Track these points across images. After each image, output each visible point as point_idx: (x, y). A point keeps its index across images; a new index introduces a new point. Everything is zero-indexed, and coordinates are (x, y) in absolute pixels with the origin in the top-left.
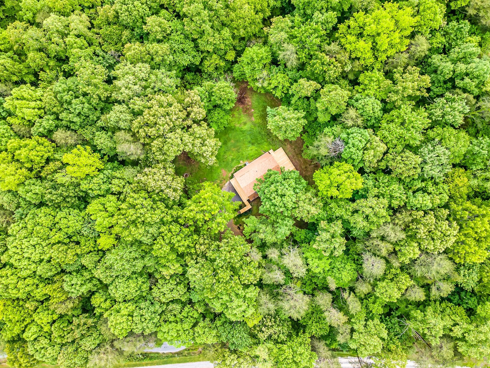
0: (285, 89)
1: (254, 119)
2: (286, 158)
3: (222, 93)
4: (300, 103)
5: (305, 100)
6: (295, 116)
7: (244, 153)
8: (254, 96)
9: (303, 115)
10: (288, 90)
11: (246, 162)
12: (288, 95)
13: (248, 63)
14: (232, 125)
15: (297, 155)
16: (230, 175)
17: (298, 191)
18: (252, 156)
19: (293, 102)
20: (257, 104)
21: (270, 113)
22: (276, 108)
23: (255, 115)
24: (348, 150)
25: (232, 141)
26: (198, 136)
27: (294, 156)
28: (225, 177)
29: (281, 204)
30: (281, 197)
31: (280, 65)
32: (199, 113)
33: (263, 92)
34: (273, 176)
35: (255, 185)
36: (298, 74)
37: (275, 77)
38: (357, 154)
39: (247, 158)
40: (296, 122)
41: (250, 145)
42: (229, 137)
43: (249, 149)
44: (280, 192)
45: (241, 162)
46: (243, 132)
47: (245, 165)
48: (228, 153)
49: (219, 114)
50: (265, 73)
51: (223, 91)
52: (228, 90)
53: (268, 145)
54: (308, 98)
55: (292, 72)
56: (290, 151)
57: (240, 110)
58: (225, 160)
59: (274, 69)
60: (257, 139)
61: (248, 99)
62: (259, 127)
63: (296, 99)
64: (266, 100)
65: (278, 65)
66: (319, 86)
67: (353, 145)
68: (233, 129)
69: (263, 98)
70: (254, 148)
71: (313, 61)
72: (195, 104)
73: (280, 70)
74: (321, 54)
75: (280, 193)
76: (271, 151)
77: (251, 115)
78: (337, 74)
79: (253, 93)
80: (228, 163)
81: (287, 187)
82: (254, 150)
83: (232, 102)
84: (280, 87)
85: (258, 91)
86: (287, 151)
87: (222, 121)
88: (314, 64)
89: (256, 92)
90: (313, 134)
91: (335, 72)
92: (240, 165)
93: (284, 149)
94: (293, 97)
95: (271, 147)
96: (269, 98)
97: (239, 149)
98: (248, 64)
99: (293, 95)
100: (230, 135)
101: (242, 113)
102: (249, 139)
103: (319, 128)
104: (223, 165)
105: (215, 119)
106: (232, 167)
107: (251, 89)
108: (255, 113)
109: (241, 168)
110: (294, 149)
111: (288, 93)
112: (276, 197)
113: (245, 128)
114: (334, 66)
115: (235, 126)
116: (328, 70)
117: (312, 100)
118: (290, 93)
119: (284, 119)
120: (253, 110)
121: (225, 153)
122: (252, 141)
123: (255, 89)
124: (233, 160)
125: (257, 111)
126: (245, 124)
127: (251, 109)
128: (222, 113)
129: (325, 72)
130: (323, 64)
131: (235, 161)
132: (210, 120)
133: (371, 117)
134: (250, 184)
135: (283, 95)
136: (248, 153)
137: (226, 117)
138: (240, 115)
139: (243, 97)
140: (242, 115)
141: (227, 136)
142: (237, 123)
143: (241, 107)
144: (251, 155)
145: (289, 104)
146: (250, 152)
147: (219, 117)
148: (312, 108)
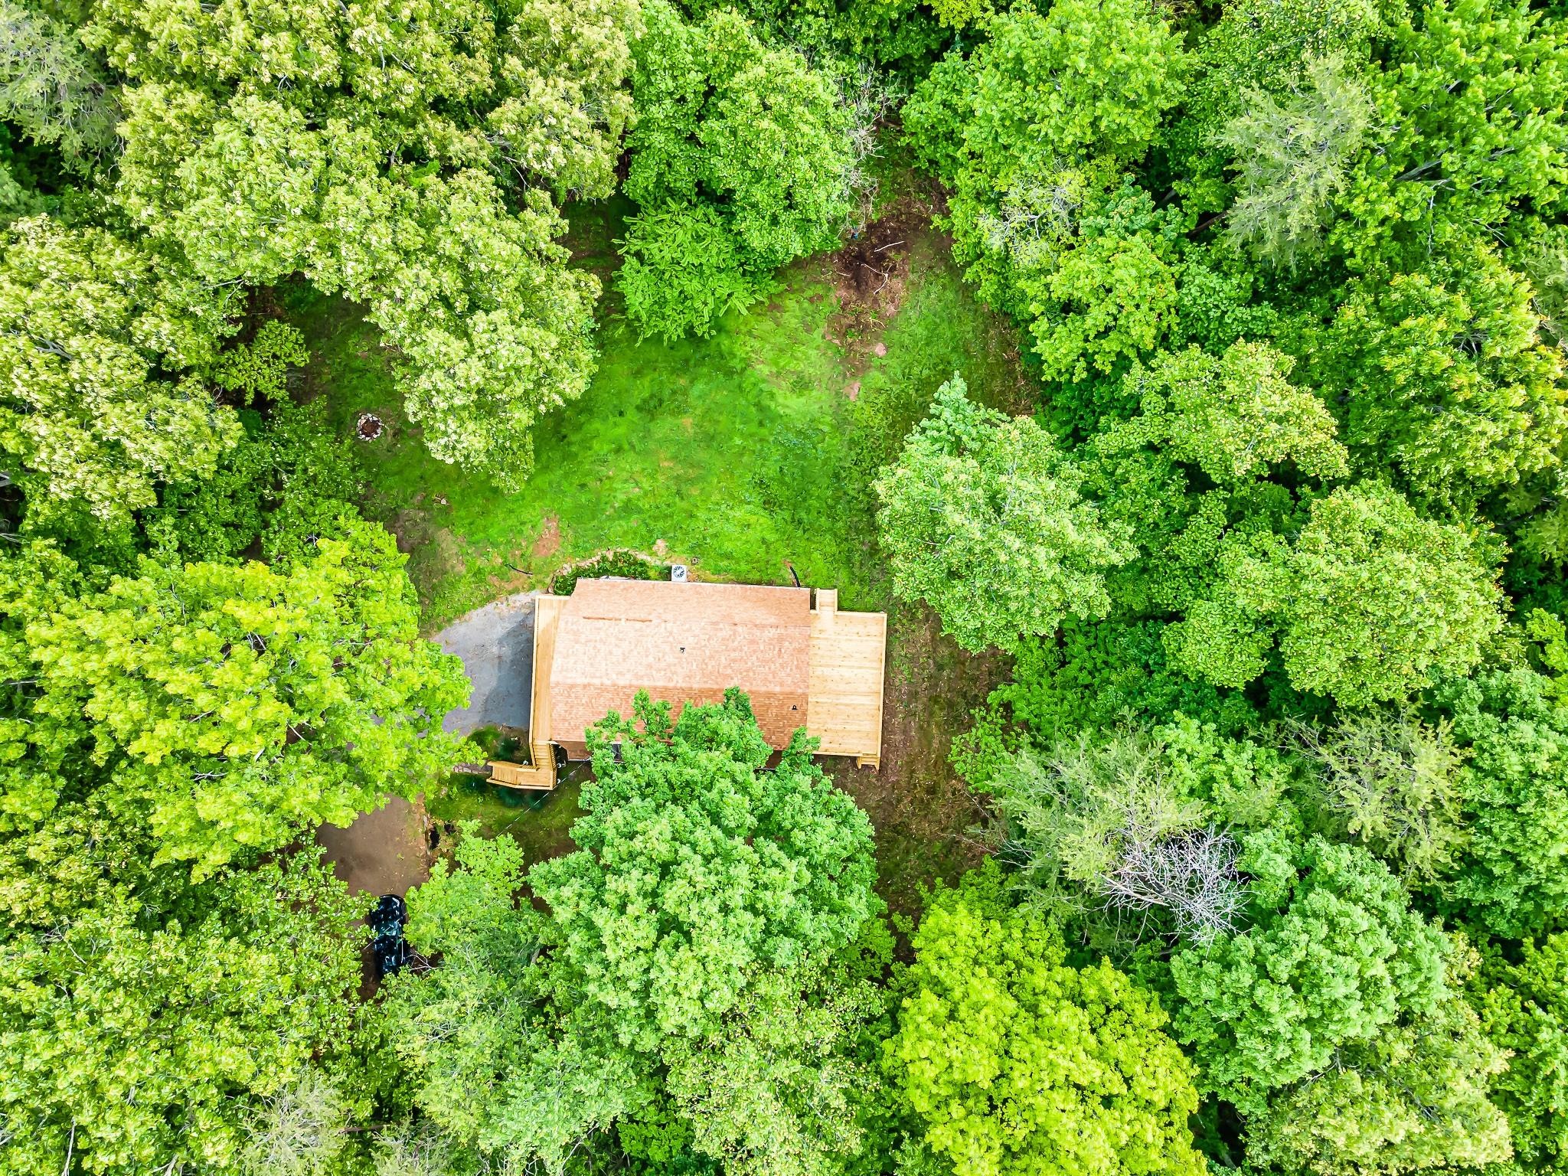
0: (1111, 345)
1: (856, 392)
2: (873, 676)
3: (766, 123)
4: (1140, 476)
5: (1179, 481)
6: (1073, 536)
7: (702, 515)
8: (935, 290)
9: (1116, 559)
10: (1122, 363)
11: (680, 564)
12: (1102, 390)
13: (1019, 60)
14: (740, 352)
15: (935, 700)
16: (568, 570)
17: (784, 950)
18: (728, 556)
19: (1101, 443)
20: (920, 331)
21: (947, 414)
22: (994, 413)
23: (877, 378)
24: (1245, 976)
25: (687, 421)
26: (449, 247)
27: (914, 695)
28: (535, 562)
29: (631, 969)
30: (662, 932)
31: (1177, 200)
32: (553, 134)
33: (987, 290)
34: (720, 757)
35: (611, 722)
36: (1243, 313)
37: (1108, 242)
38: (1283, 1051)
39: (697, 551)
40: (1052, 571)
41: (757, 499)
42: (685, 392)
43: (740, 513)
44: (672, 896)
45: (661, 544)
46: (765, 415)
47: (666, 574)
48: (629, 463)
49: (698, 238)
50: (1071, 183)
51: (782, 120)
52: (809, 130)
53: (833, 559)
54: (1197, 481)
55: (1214, 280)
56: (913, 660)
57: (825, 308)
58: (593, 484)
59: (1133, 201)
60: (803, 494)
61: (897, 284)
62: (853, 443)
63: (1137, 441)
64: (974, 349)
65: (1162, 199)
66: (1338, 460)
67: (1303, 982)
68: (730, 373)
69: (968, 328)
70: (763, 524)
71: (1420, 280)
72: (577, 70)
73: (1155, 230)
74: (1508, 278)
75: (670, 905)
76: (827, 597)
77: (854, 365)
78: (1507, 461)
79: (941, 270)
80: (594, 509)
81: (736, 898)
82: (753, 535)
83: (804, 225)
84: (1097, 317)
85: (969, 276)
86: (899, 651)
87: (692, 286)
88: (1414, 306)
89: (956, 271)
90: (1084, 678)
91: (1504, 446)
92: (642, 556)
93: (891, 631)
94: (1125, 419)
95: (843, 576)
96: (993, 345)
97: (691, 481)
98: (1017, 72)
99: (1131, 409)
100: (700, 386)
101: (823, 327)
102: (771, 470)
103: (1134, 670)
104: (568, 503)
105: (661, 252)
106: (601, 540)
107: (943, 241)
108: (882, 368)
109: (636, 571)
110: (940, 668)
111: (1113, 380)
112: (637, 907)
113: (791, 405)
114: (1529, 406)
115: (748, 364)
116: (1469, 405)
117: (1213, 505)
118: (1130, 383)
119: (996, 503)
120: (879, 349)
121: (618, 450)
122: (775, 488)
123: (959, 252)
124: (628, 508)
125: (895, 367)
126: (801, 385)
127: (877, 338)
128: (717, 250)
129: (1440, 400)
130: (1470, 345)
131: (634, 521)
132: (636, 245)
133: (1521, 868)
134: (602, 689)
135: (1080, 374)
136: (718, 525)
137: (723, 285)
138: (809, 330)
139: (882, 257)
140: (817, 334)
141: (683, 382)
142: (768, 354)
143: (838, 294)
144: (728, 546)
145: (1075, 438)
146: (731, 529)
147: (690, 258)
148: (1181, 546)
